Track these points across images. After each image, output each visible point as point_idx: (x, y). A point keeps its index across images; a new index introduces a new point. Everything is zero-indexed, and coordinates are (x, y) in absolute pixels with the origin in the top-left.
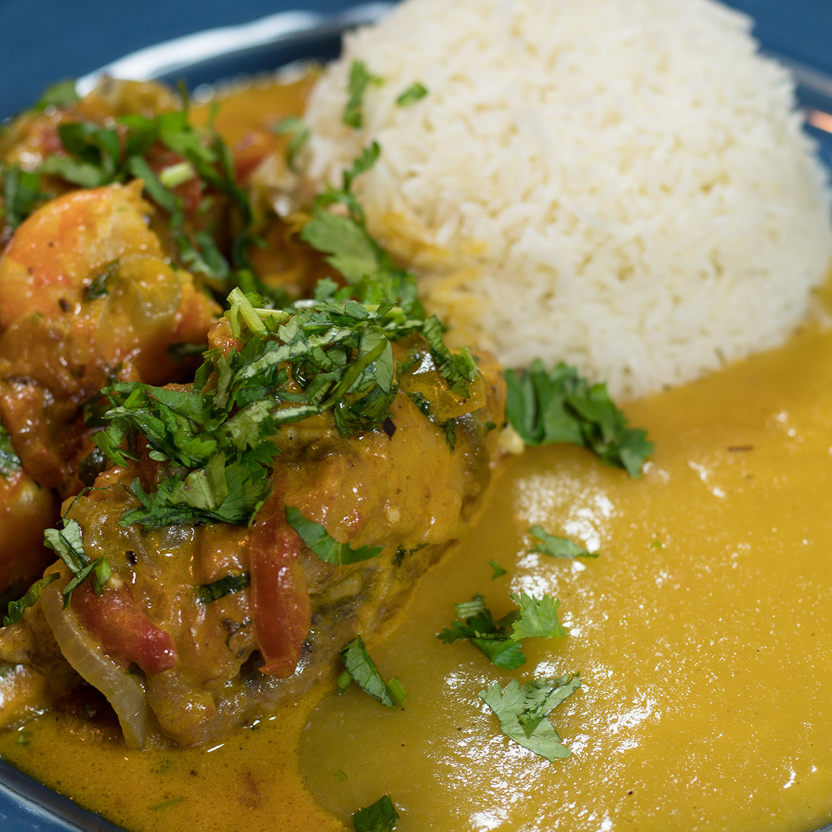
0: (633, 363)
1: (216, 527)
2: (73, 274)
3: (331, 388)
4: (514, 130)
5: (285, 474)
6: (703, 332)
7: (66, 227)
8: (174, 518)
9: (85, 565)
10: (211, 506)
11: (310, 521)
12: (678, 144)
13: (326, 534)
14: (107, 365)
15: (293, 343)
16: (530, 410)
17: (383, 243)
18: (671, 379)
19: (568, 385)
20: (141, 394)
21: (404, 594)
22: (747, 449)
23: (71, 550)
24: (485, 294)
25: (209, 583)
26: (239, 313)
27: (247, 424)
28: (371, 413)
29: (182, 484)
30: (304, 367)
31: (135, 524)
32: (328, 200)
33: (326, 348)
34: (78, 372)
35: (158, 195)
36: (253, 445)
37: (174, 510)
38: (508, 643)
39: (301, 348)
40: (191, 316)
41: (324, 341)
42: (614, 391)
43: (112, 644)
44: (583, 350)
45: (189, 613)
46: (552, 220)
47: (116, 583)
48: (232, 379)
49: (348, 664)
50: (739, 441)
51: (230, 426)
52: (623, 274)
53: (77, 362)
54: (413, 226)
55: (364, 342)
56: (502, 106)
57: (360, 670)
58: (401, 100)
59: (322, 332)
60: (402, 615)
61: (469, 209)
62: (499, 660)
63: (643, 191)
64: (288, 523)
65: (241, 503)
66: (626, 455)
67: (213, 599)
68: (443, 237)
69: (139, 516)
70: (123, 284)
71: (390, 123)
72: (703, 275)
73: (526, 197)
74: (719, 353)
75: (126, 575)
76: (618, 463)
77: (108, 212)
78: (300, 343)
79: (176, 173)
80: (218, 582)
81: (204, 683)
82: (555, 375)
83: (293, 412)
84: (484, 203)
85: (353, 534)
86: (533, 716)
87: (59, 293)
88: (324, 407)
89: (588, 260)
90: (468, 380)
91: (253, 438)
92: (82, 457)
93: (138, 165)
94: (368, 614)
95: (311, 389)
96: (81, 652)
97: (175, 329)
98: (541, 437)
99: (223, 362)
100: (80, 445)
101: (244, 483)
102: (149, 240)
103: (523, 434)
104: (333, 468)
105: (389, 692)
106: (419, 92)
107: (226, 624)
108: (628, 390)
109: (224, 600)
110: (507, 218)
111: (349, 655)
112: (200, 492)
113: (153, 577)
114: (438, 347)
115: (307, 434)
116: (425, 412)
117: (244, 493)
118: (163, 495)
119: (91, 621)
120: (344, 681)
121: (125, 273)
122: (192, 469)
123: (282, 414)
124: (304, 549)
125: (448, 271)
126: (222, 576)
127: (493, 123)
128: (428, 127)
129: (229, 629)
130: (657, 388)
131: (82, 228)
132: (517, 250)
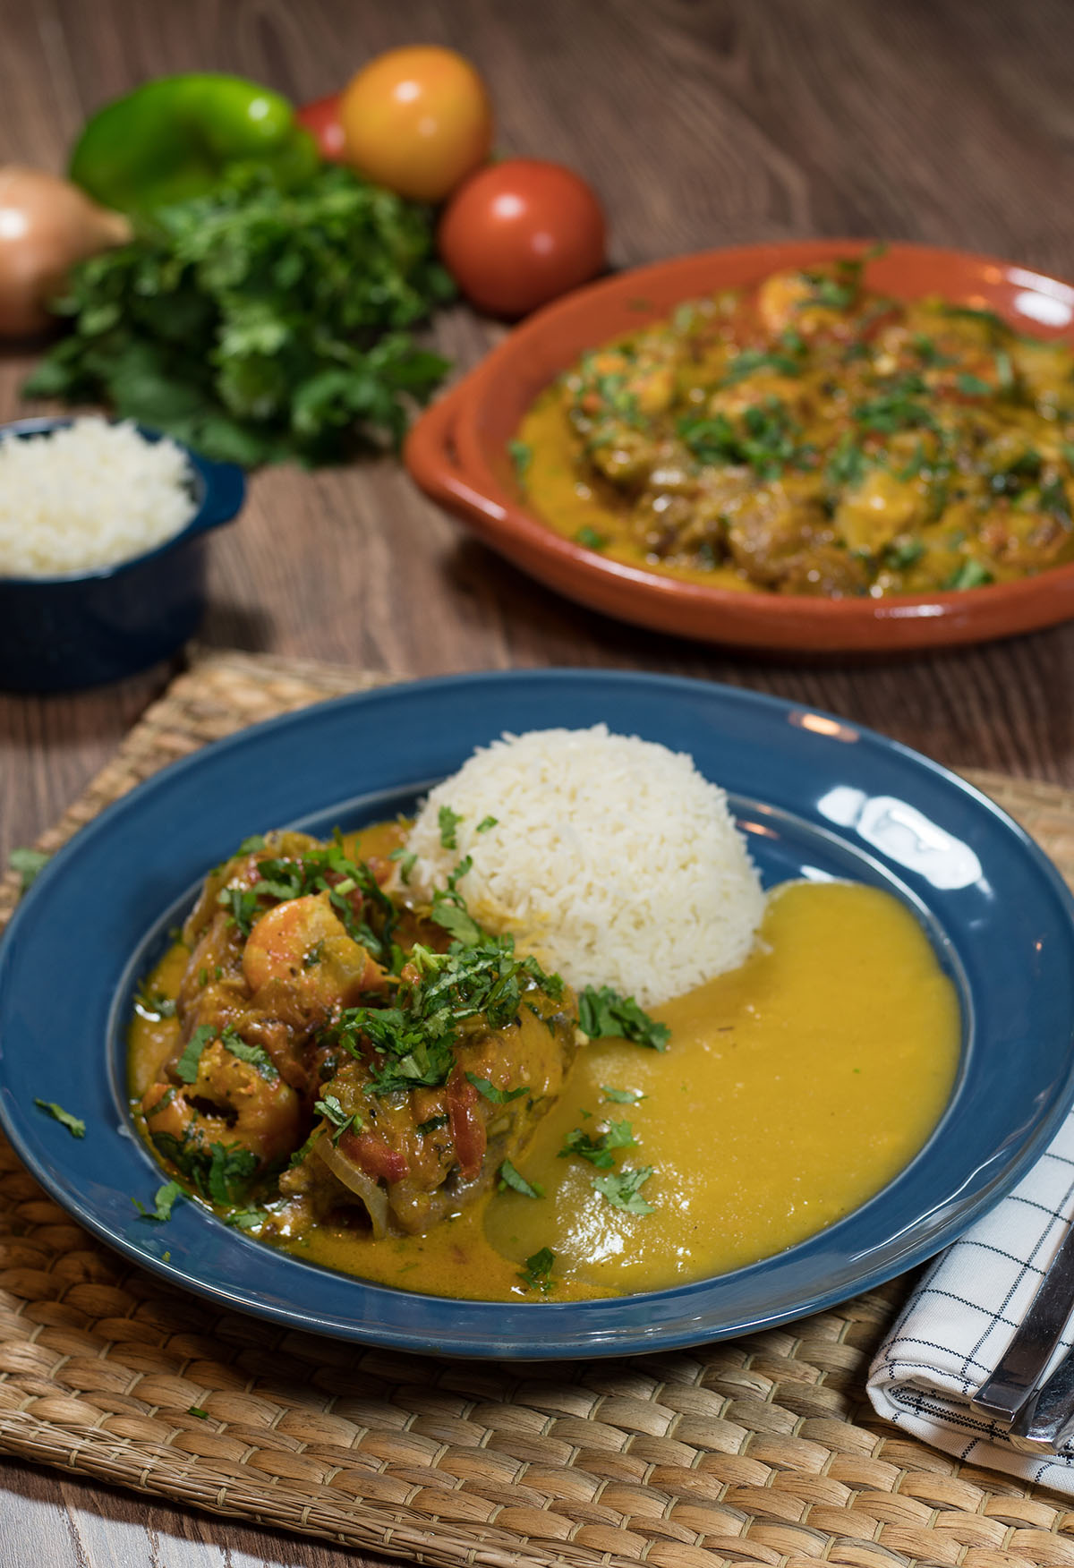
0: (650, 985)
1: (423, 1089)
2: (296, 952)
3: (483, 998)
4: (556, 840)
5: (461, 1053)
6: (691, 961)
7: (288, 922)
8: (396, 1086)
9: (345, 1120)
10: (420, 1075)
11: (482, 1079)
12: (663, 840)
13: (492, 1086)
14: (325, 1006)
15: (458, 972)
16: (588, 1018)
17: (478, 921)
18: (674, 994)
19: (610, 1000)
20: (364, 1014)
21: (532, 1130)
22: (731, 1029)
23: (333, 1111)
24: (551, 947)
25: (423, 1122)
26: (421, 958)
27: (437, 1022)
28: (509, 1012)
29: (399, 1066)
30: (466, 987)
31: (373, 1093)
32: (439, 896)
33: (477, 975)
34: (307, 1013)
35: (337, 902)
36: (442, 1034)
37: (395, 1082)
38: (604, 1151)
39: (463, 975)
40: (369, 974)
41: (478, 969)
42: (639, 1002)
43: (369, 1166)
44: (616, 978)
45: (413, 1143)
46: (589, 893)
47: (366, 1128)
48: (423, 998)
49: (504, 1175)
50: (725, 1024)
51: (427, 1024)
52: (638, 924)
53: (305, 1006)
54: (499, 908)
55: (501, 967)
56: (546, 826)
57: (512, 1179)
58: (479, 829)
59: (474, 964)
60: (532, 1145)
61: (536, 892)
62: (599, 1163)
63: (645, 871)
64: (468, 1081)
65: (437, 1073)
66: (655, 1039)
67: (427, 1133)
68: (520, 912)
69: (374, 1087)
70: (327, 956)
71: (473, 844)
72: (688, 922)
73: (571, 881)
74: (702, 974)
75: (370, 1123)
76: (650, 1045)
77: (312, 912)
78: (462, 972)
79: (346, 886)
80: (430, 1121)
81: (425, 1187)
82: (601, 994)
83: (464, 1013)
84: (544, 888)
85: (505, 1087)
86: (627, 1192)
87: (289, 965)
88: (481, 1009)
89: (615, 918)
90: (560, 991)
91: (442, 1030)
92: (318, 1066)
93: (320, 883)
94: (512, 1144)
95: (472, 1000)
96: (349, 1173)
97: (361, 982)
98: (598, 1033)
99: (415, 988)
100: (314, 1058)
101: (437, 1060)
102: (338, 926)
103: (586, 1033)
104: (490, 1046)
105: (533, 1190)
106: (492, 822)
107: (437, 1146)
108: (647, 1002)
109: (434, 1132)
110: (561, 896)
111: (504, 1169)
112: (411, 1068)
113: (388, 1123)
114: (538, 973)
115: (471, 1029)
116: (536, 1014)
117: (438, 1067)
118: (388, 1073)
119: (354, 1154)
120: (502, 1186)
121: (328, 949)
122: (402, 1057)
123: (456, 1015)
124: (480, 1096)
125: (524, 935)
126: (432, 1117)
127: (543, 837)
128: (500, 843)
129: (439, 1149)
130: (665, 999)
131: (298, 923)
132: (570, 914)
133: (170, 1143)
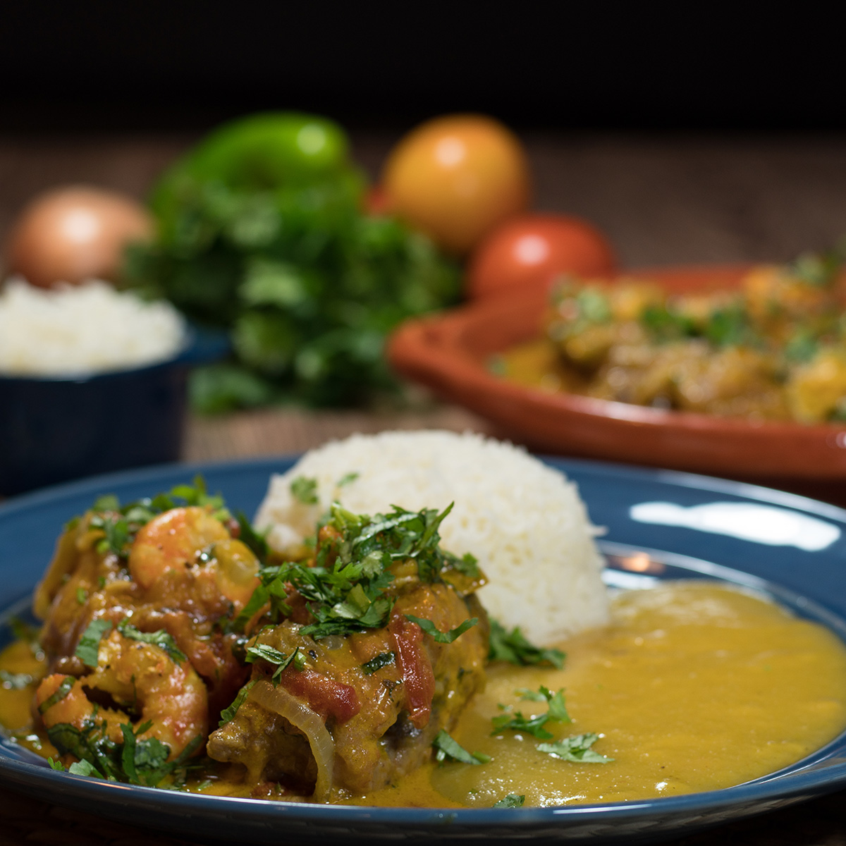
3: (413, 545)
8: (333, 629)
9: (284, 659)
10: (359, 615)
13: (435, 628)
23: (270, 654)
25: (368, 662)
27: (371, 561)
31: (309, 635)
36: (378, 573)
43: (318, 700)
45: (359, 682)
47: (308, 665)
48: (350, 546)
49: (441, 745)
57: (451, 747)
67: (373, 671)
80: (375, 660)
88: (413, 555)
91: (378, 569)
96: (296, 709)
105: (476, 758)
106: (352, 477)
109: (380, 670)
111: (440, 740)
113: (329, 663)
115: (401, 580)
118: (323, 616)
129: (389, 685)
133: (71, 735)
